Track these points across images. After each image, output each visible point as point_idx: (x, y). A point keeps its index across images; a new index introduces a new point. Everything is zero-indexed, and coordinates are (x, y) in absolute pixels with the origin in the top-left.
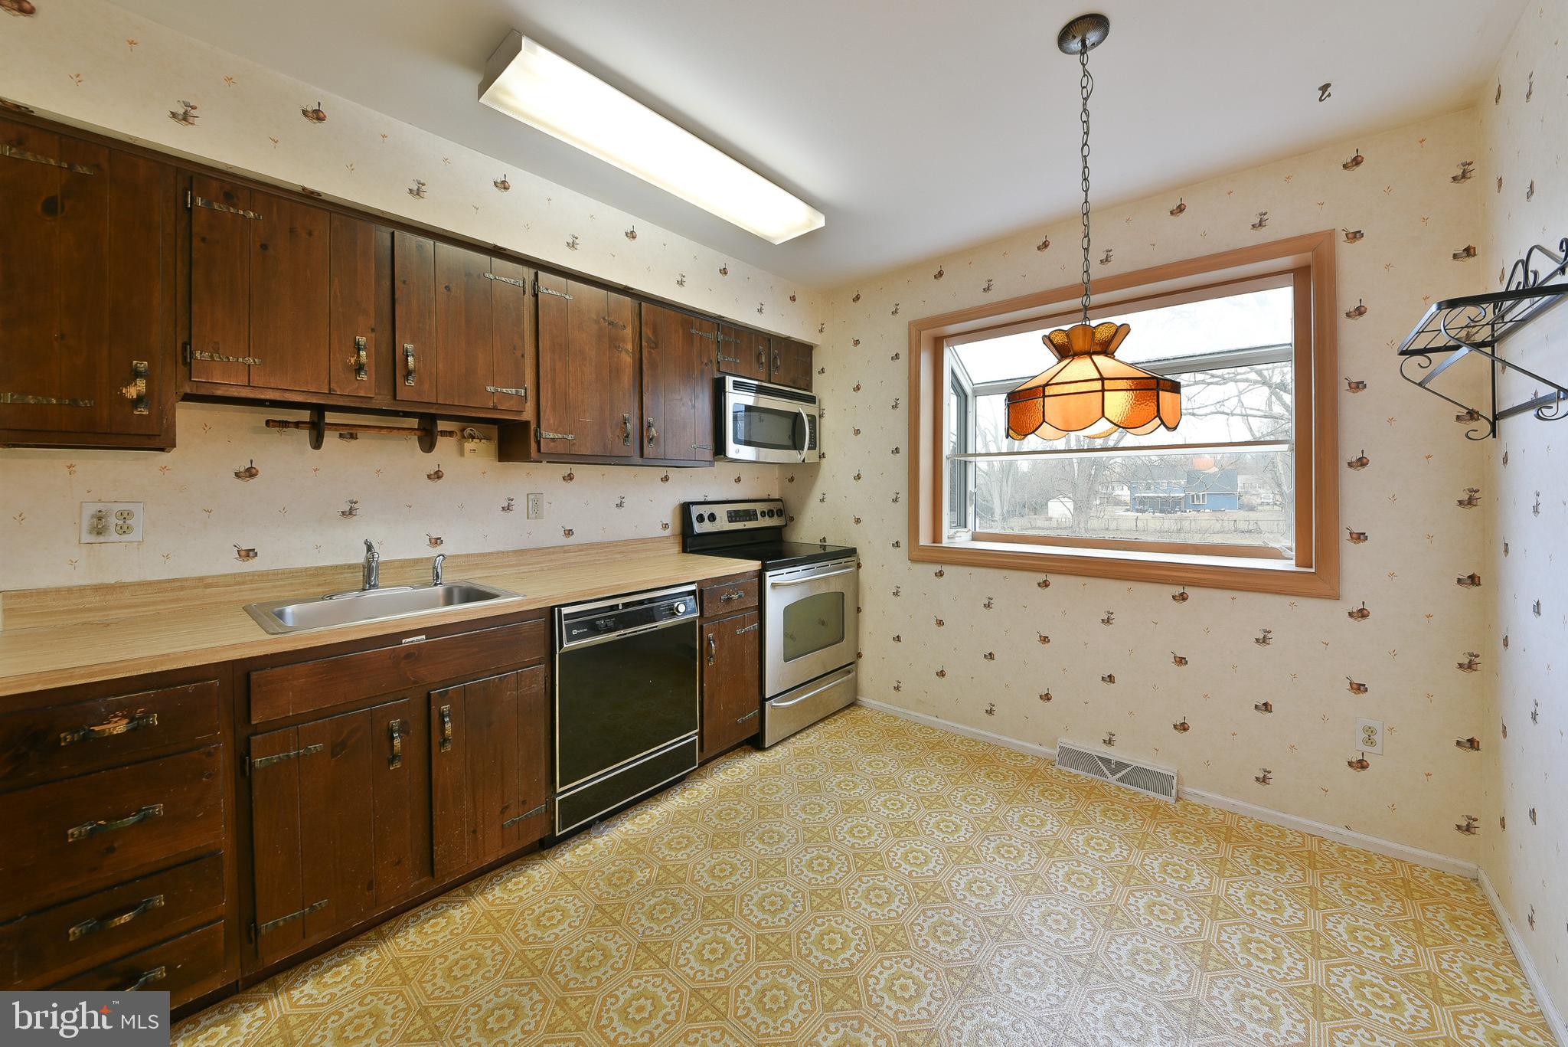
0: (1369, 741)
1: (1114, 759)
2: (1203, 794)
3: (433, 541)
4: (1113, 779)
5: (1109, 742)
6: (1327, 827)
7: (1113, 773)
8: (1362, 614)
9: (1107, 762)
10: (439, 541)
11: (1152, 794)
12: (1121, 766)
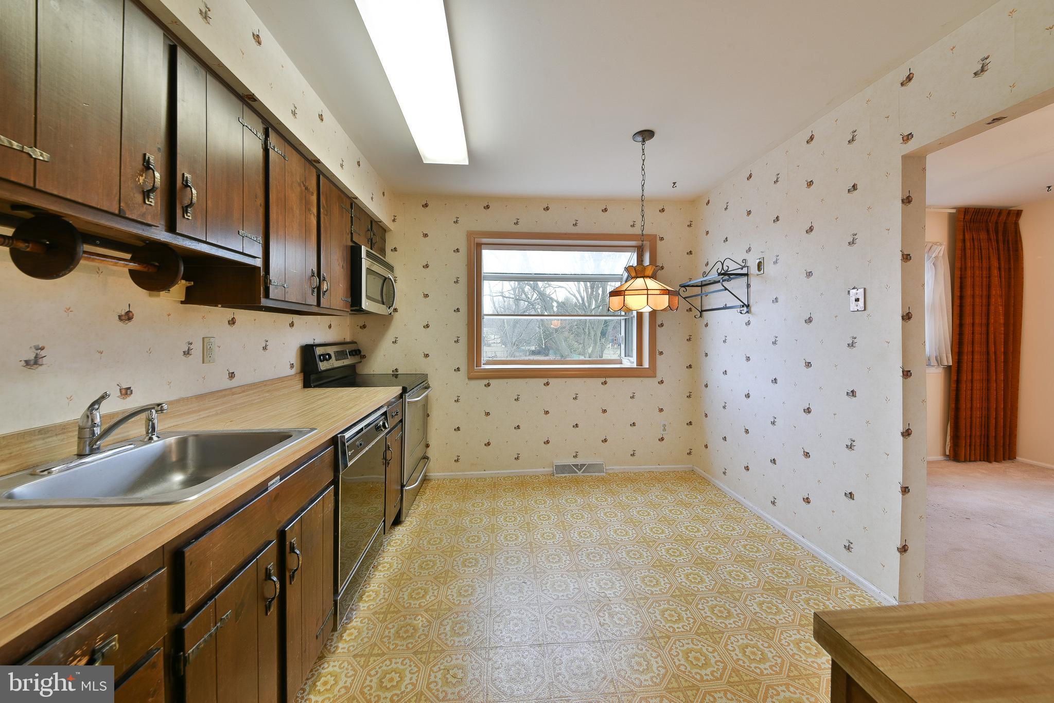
0: (664, 430)
1: (579, 463)
2: (613, 468)
3: (123, 392)
4: (580, 473)
5: (575, 457)
6: (653, 467)
7: (580, 470)
8: (662, 382)
9: (576, 466)
10: (129, 392)
11: (597, 474)
12: (583, 465)
